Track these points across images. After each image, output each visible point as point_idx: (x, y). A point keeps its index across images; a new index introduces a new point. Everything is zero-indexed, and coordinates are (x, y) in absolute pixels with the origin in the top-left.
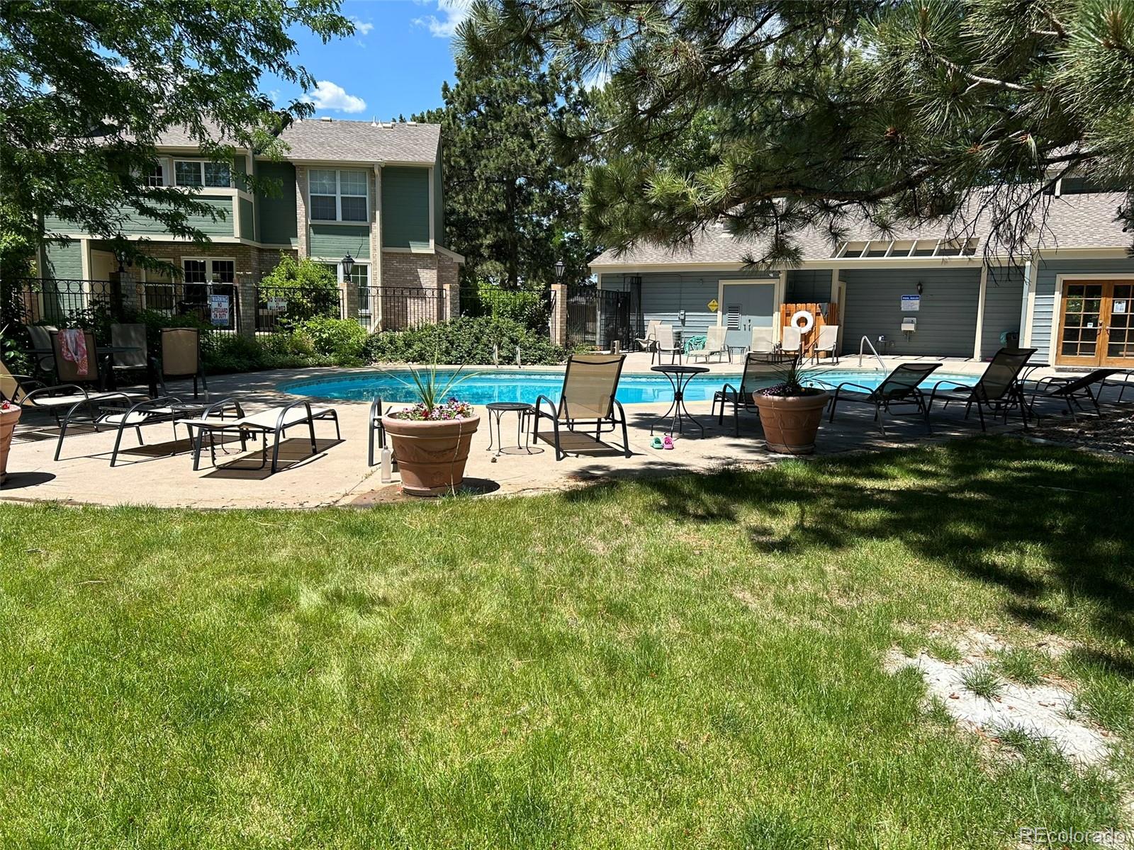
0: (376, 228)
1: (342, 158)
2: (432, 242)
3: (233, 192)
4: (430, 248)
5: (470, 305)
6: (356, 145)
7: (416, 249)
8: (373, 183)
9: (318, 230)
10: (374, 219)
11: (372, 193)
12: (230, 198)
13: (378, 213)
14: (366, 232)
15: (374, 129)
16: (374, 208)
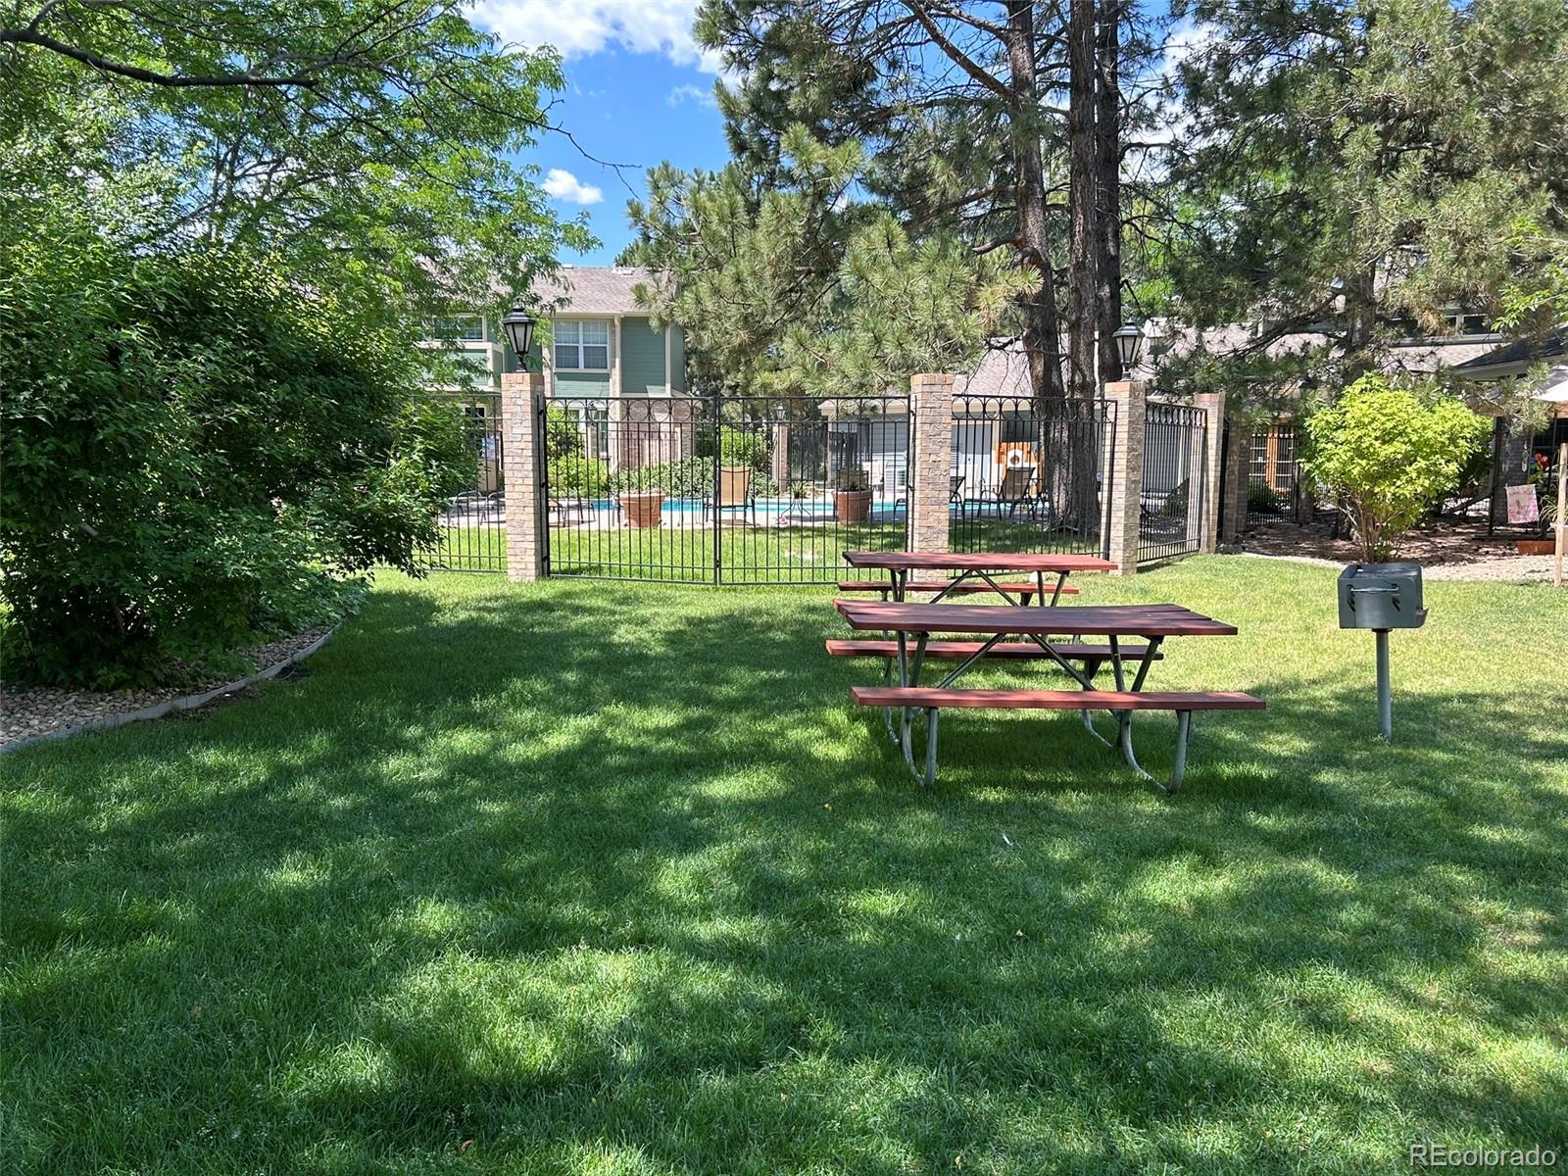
0: (616, 374)
1: (584, 311)
2: (668, 386)
3: (488, 346)
4: (667, 392)
5: (706, 447)
6: (597, 295)
7: (653, 392)
8: (613, 333)
9: (561, 377)
10: (614, 366)
11: (613, 343)
12: (485, 351)
13: (618, 361)
14: (606, 378)
15: (614, 277)
16: (614, 356)
